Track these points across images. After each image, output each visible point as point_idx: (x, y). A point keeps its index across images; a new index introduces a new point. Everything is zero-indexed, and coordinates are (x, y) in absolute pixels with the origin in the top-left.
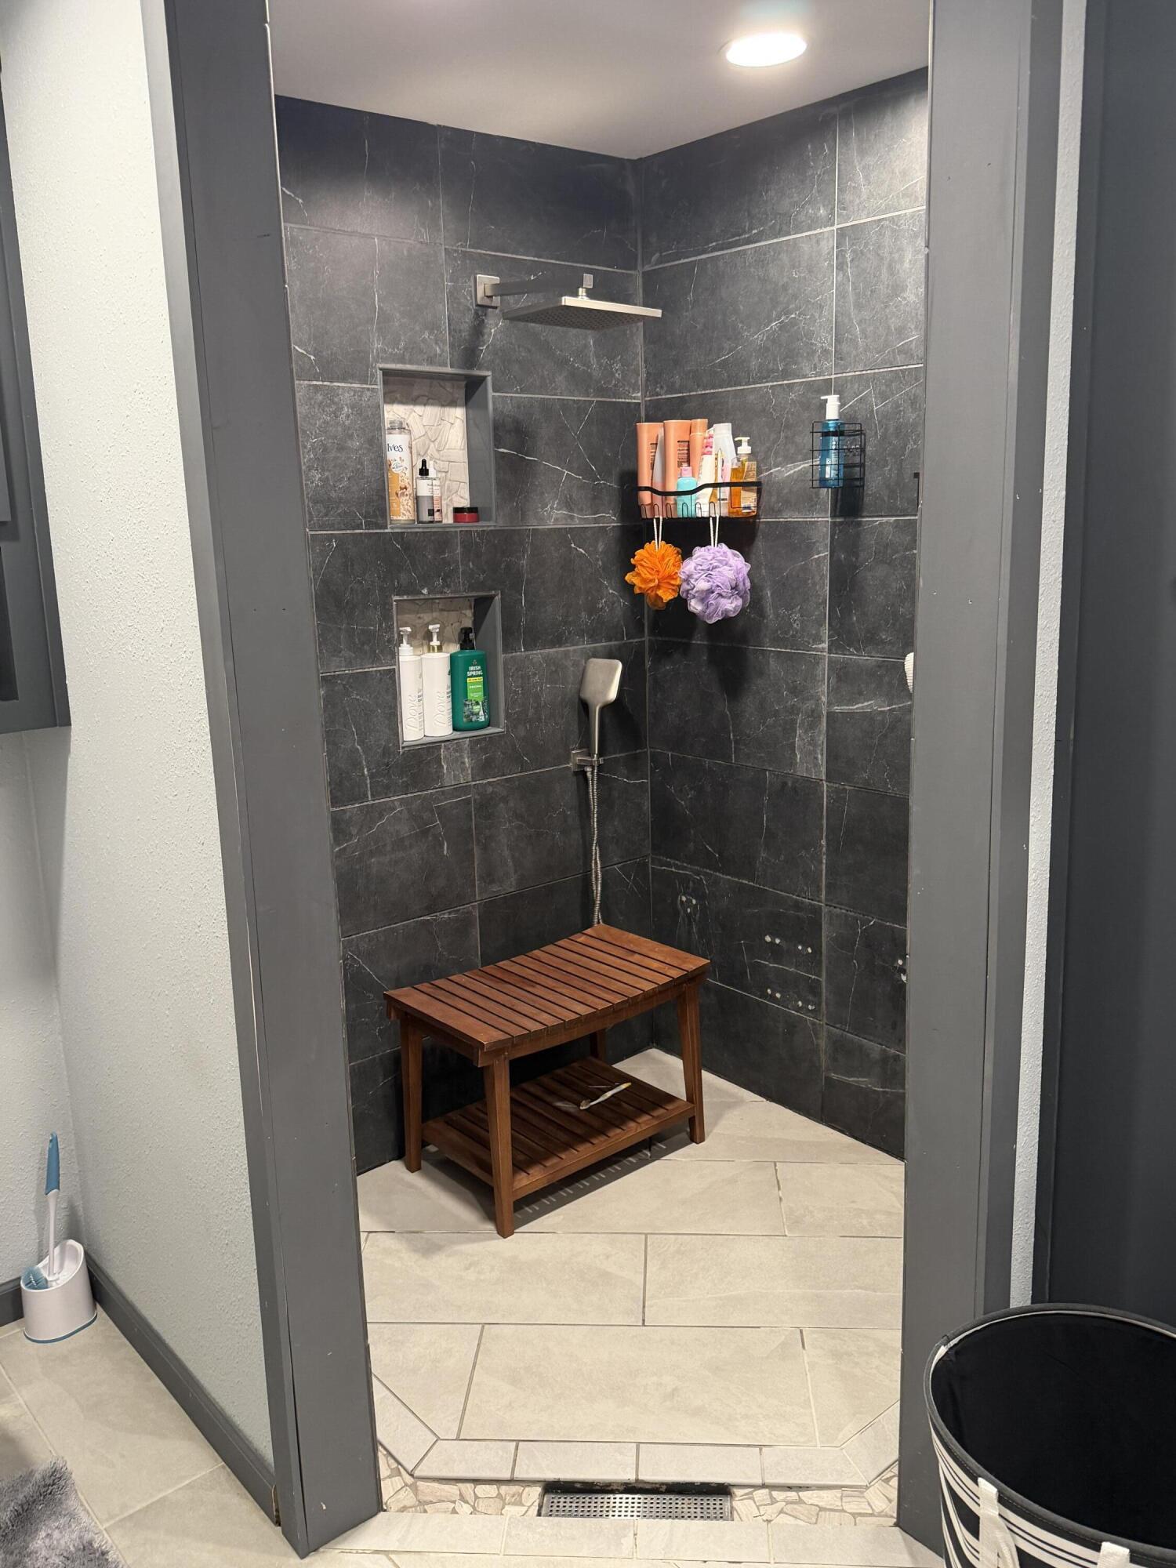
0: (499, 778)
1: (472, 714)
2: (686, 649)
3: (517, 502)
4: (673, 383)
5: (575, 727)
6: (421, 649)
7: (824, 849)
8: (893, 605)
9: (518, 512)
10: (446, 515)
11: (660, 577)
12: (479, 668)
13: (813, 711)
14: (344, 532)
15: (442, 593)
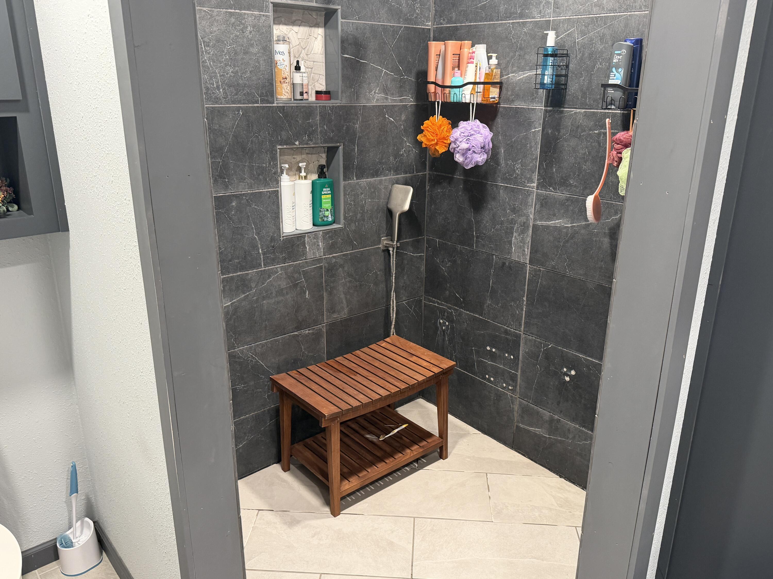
0: (339, 254)
1: (325, 216)
2: (450, 180)
3: (354, 89)
4: (451, 18)
5: (384, 225)
6: (295, 177)
7: (525, 303)
8: (579, 163)
9: (354, 95)
10: (311, 95)
11: (437, 138)
12: (329, 189)
13: (524, 223)
14: (247, 105)
15: (307, 144)
